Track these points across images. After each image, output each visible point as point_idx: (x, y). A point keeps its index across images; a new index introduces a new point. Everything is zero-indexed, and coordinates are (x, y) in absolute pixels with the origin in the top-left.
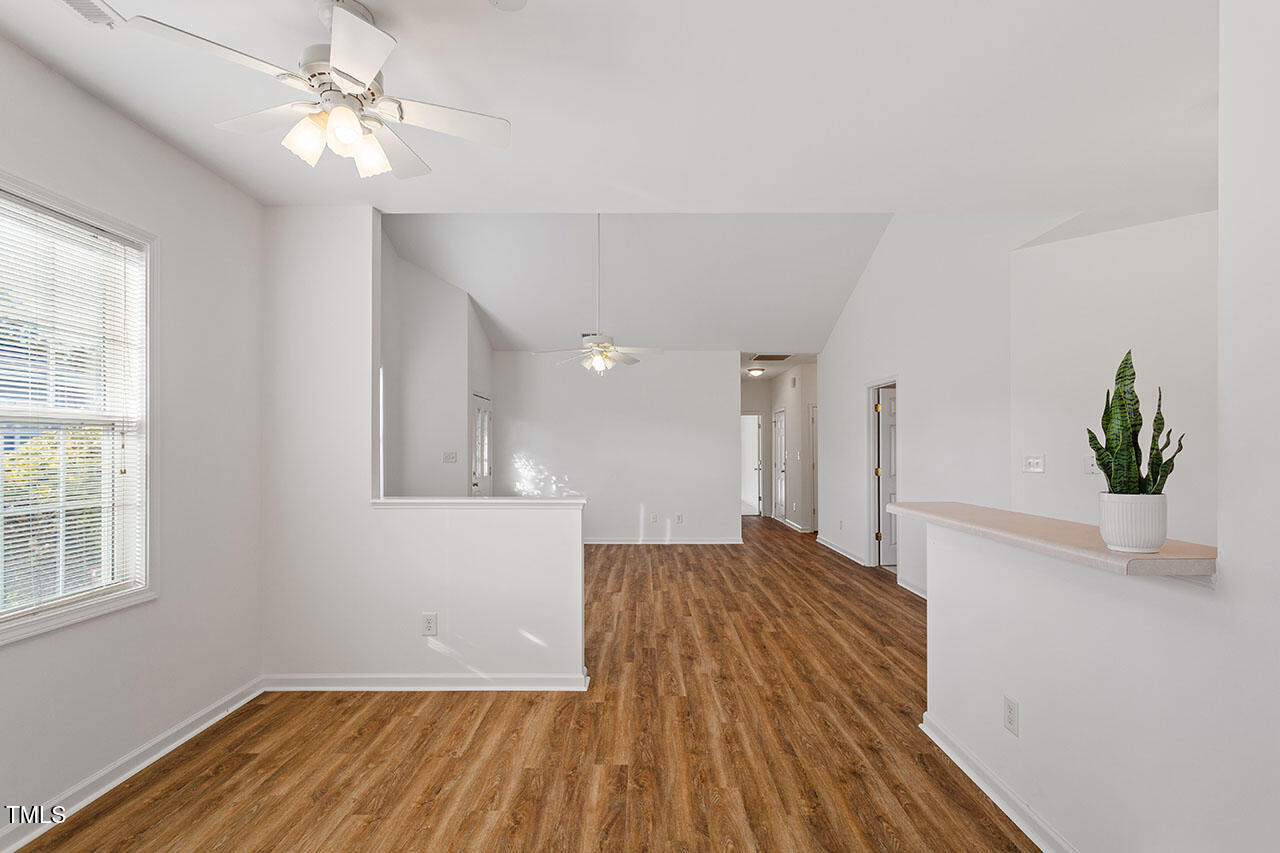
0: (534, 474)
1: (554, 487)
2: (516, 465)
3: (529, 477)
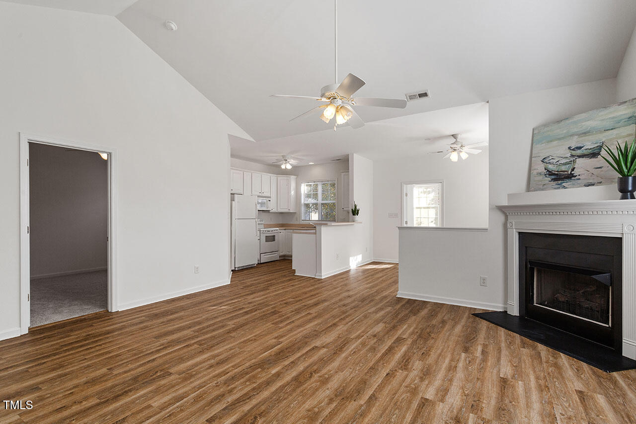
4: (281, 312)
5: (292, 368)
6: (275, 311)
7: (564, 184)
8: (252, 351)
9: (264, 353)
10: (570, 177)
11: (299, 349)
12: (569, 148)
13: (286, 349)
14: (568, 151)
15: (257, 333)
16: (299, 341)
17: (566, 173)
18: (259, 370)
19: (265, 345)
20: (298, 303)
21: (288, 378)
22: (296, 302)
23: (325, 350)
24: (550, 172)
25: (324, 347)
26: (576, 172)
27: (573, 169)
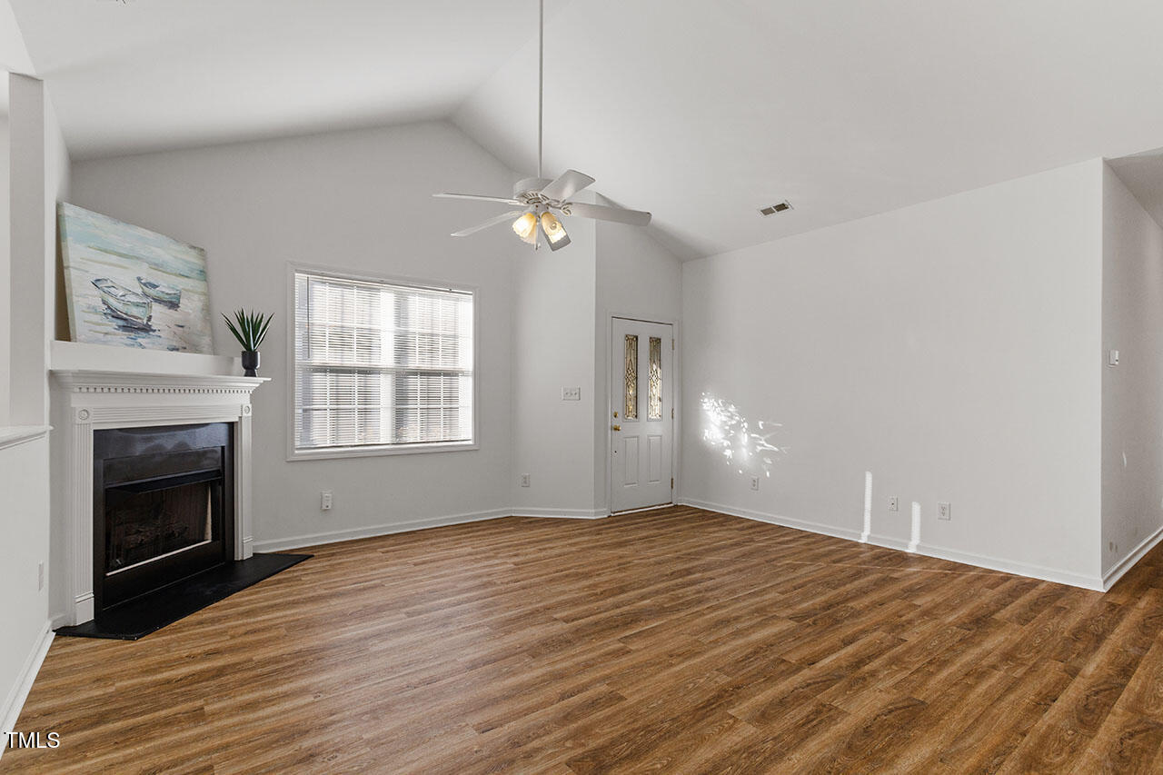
0: (724, 419)
1: (746, 436)
2: (705, 407)
5: (622, 602)
7: (139, 340)
8: (678, 634)
9: (656, 627)
10: (146, 329)
11: (596, 623)
12: (139, 279)
13: (618, 626)
14: (137, 283)
15: (665, 674)
16: (587, 636)
17: (139, 321)
18: (666, 606)
19: (652, 640)
21: (632, 594)
23: (555, 616)
24: (113, 311)
25: (556, 619)
26: (154, 324)
27: (150, 318)
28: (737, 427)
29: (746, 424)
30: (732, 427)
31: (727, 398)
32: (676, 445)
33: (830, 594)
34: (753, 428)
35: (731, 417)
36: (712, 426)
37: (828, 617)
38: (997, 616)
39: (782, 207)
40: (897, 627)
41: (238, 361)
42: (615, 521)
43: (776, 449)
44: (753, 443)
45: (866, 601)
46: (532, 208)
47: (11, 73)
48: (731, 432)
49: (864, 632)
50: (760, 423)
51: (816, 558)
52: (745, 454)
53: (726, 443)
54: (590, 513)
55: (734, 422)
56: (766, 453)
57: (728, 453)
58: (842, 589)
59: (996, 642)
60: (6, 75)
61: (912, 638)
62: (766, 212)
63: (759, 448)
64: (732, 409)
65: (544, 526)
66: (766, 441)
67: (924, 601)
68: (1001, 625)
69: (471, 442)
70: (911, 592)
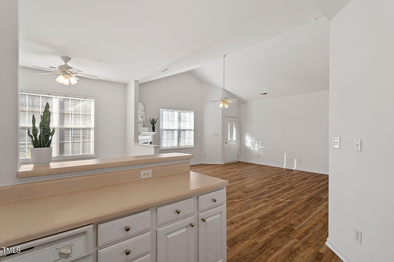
0: (251, 141)
1: (257, 145)
2: (246, 138)
3: (250, 142)
4: (243, 192)
6: (246, 193)
8: (251, 180)
9: (247, 180)
18: (247, 177)
20: (231, 197)
22: (233, 197)
28: (254, 143)
29: (256, 142)
30: (253, 142)
31: (252, 136)
32: (239, 147)
33: (278, 175)
34: (258, 143)
35: (253, 140)
36: (248, 142)
37: (278, 178)
38: (309, 178)
39: (266, 94)
40: (290, 179)
41: (151, 128)
42: (226, 165)
43: (264, 148)
44: (258, 146)
45: (285, 176)
46: (223, 102)
47: (135, 80)
48: (253, 144)
49: (284, 180)
50: (260, 142)
51: (274, 170)
52: (256, 149)
53: (251, 146)
54: (221, 163)
55: (253, 141)
56: (261, 149)
57: (252, 149)
58: (280, 175)
59: (307, 181)
60: (134, 80)
61: (292, 181)
62: (262, 94)
63: (260, 148)
64: (253, 138)
65: (211, 166)
66: (262, 146)
67: (296, 176)
68: (309, 179)
69: (193, 146)
70: (293, 175)
